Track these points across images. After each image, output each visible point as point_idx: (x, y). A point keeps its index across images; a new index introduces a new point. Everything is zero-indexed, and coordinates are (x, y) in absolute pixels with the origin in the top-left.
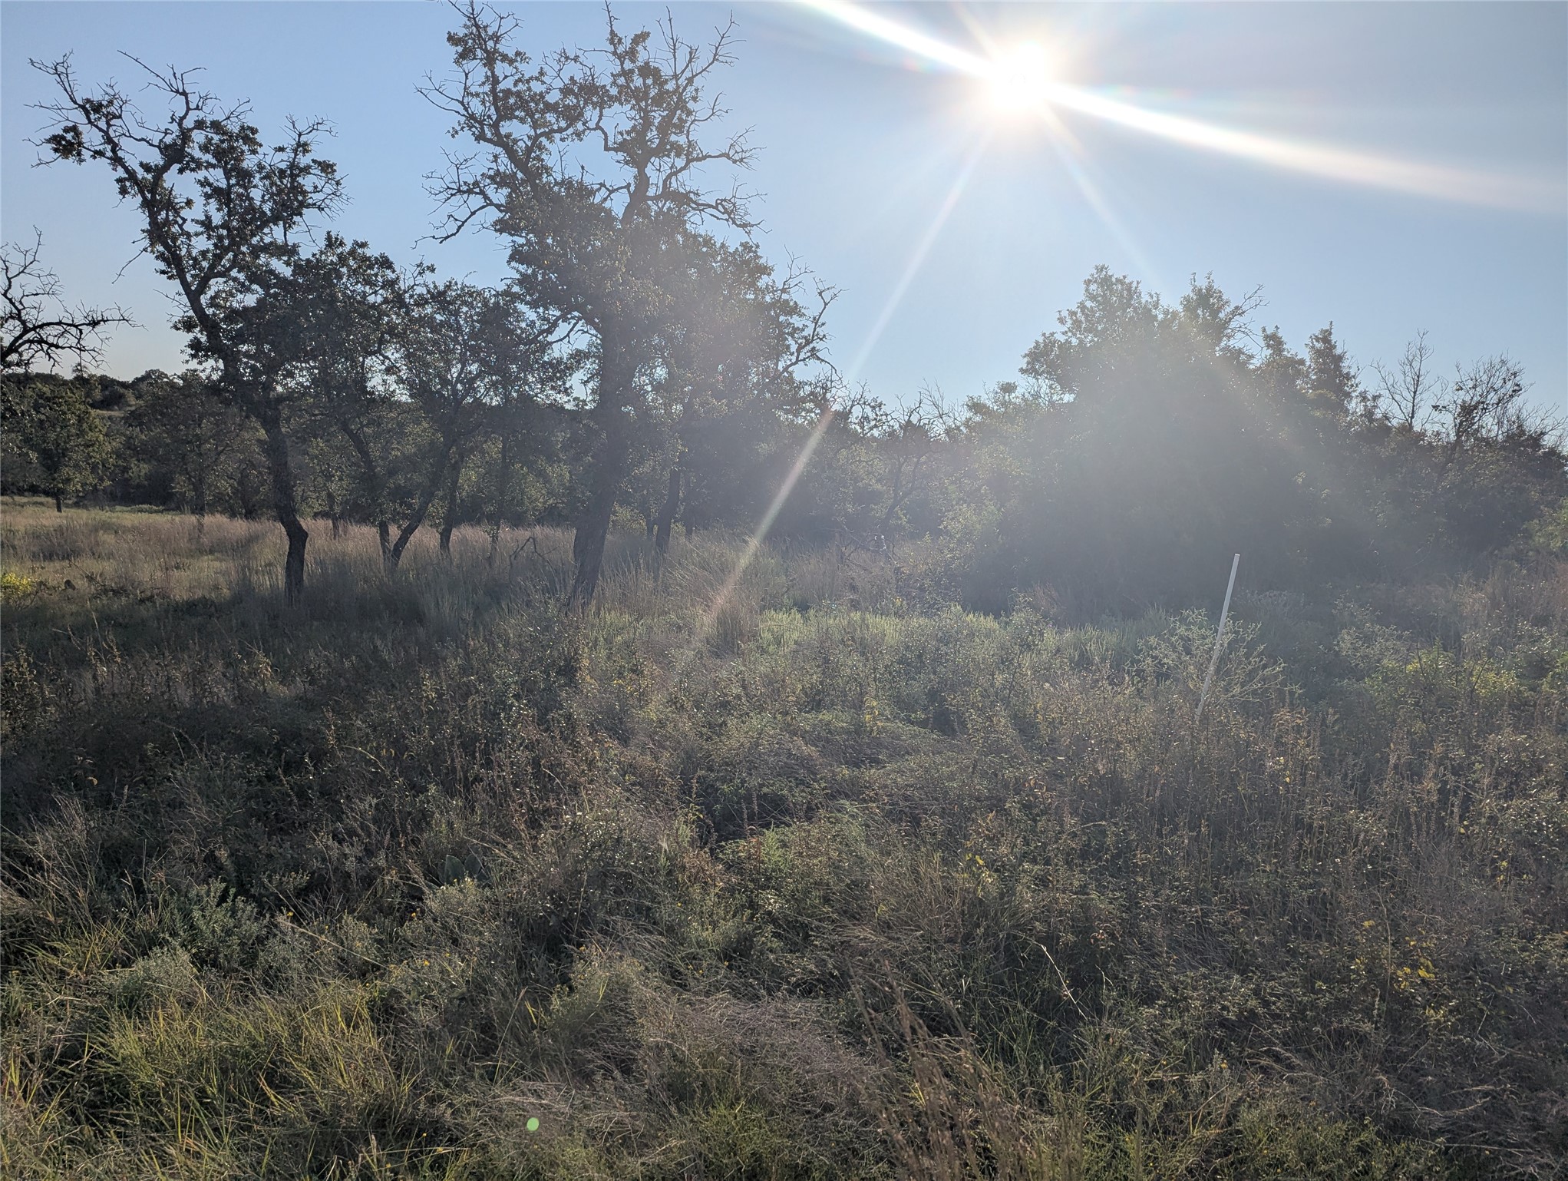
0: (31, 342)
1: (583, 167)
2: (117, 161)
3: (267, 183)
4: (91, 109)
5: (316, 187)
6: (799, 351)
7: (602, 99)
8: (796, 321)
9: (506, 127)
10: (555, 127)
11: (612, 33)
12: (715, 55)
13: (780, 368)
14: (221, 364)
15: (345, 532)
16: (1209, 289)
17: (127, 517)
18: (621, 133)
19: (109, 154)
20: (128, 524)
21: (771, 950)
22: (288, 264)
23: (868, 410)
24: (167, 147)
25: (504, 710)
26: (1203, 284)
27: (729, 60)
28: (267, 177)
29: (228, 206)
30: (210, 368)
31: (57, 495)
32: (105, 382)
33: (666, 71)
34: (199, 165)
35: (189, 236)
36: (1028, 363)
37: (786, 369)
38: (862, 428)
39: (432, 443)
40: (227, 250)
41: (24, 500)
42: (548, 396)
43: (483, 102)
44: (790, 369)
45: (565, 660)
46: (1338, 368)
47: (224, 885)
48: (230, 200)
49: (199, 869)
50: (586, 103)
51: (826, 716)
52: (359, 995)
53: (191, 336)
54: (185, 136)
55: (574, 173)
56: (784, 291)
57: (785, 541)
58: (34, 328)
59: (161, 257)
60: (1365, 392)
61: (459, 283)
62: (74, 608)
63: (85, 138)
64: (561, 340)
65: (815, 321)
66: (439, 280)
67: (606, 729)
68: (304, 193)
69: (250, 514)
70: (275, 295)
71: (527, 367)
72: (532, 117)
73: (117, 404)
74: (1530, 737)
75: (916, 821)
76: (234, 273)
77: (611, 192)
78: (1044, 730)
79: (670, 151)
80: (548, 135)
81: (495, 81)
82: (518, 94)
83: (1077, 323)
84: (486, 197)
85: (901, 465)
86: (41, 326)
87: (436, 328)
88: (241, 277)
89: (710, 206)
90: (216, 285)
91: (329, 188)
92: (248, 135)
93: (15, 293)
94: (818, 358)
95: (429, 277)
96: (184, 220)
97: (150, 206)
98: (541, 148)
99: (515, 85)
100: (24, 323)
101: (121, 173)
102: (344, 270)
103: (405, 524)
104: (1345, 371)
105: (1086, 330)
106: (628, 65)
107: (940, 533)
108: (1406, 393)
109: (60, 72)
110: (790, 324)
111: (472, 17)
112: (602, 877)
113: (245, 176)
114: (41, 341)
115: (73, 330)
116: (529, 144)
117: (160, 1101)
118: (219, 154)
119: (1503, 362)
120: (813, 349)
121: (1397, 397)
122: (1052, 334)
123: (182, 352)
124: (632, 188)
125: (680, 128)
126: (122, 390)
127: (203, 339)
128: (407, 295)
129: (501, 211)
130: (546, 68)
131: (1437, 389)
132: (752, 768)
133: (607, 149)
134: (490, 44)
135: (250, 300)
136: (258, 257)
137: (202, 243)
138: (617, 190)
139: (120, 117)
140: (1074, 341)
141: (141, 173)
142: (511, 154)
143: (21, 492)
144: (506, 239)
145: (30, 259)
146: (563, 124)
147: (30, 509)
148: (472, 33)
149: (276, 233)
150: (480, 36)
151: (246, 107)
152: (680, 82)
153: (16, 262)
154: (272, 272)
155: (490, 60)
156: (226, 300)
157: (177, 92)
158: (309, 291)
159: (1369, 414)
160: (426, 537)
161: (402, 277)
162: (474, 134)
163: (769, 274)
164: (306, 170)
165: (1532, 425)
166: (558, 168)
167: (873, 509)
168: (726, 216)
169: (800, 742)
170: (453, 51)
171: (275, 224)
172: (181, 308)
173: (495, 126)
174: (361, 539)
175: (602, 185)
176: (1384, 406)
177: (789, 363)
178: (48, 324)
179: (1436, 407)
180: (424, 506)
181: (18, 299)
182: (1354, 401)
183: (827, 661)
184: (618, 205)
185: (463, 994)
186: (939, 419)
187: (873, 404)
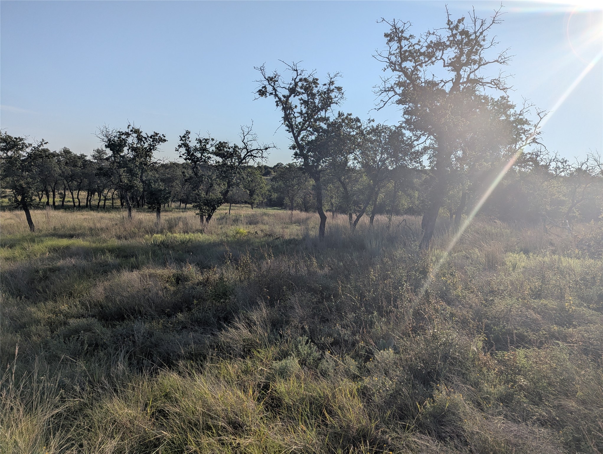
0: (249, 156)
1: (433, 75)
2: (276, 95)
3: (320, 97)
4: (270, 80)
5: (335, 96)
6: (526, 140)
7: (443, 47)
8: (526, 127)
9: (404, 65)
10: (423, 61)
11: (449, 21)
12: (493, 21)
13: (517, 148)
14: (303, 160)
15: (336, 216)
17: (271, 211)
18: (450, 59)
19: (274, 93)
20: (271, 213)
21: (525, 403)
22: (325, 124)
23: (559, 164)
24: (291, 89)
25: (400, 286)
27: (499, 22)
28: (320, 95)
29: (307, 106)
30: (300, 162)
31: (252, 204)
32: (266, 167)
33: (471, 31)
34: (300, 93)
35: (295, 118)
37: (520, 148)
38: (556, 172)
39: (369, 184)
40: (306, 121)
41: (243, 205)
42: (413, 165)
43: (396, 57)
44: (522, 148)
45: (423, 268)
47: (307, 338)
48: (308, 104)
49: (300, 331)
50: (436, 50)
51: (544, 301)
52: (354, 386)
53: (295, 151)
54: (296, 84)
55: (429, 78)
56: (520, 115)
57: (515, 222)
58: (251, 151)
59: (287, 125)
61: (382, 125)
62: (258, 240)
63: (268, 90)
64: (422, 143)
65: (536, 126)
66: (375, 124)
67: (440, 297)
68: (332, 99)
69: (307, 210)
70: (321, 135)
71: (406, 155)
72: (414, 59)
73: (269, 174)
76: (309, 129)
77: (445, 83)
79: (471, 63)
80: (421, 65)
81: (401, 47)
82: (410, 51)
84: (395, 92)
85: (576, 188)
86: (252, 151)
87: (372, 142)
88: (311, 130)
89: (488, 83)
90: (303, 133)
91: (339, 96)
92: (315, 82)
93: (245, 141)
94: (536, 142)
95: (372, 123)
96: (295, 113)
97: (284, 109)
98: (417, 70)
99: (409, 48)
100: (247, 150)
101: (277, 99)
102: (343, 124)
103: (358, 214)
106: (455, 32)
109: (262, 69)
110: (523, 128)
111: (394, 26)
112: (445, 357)
113: (313, 96)
114: (252, 155)
115: (260, 151)
116: (413, 69)
117: (291, 410)
118: (306, 89)
120: (534, 138)
123: (292, 156)
124: (454, 81)
125: (476, 53)
126: (270, 170)
127: (298, 152)
128: (364, 131)
129: (400, 96)
130: (421, 39)
132: (508, 321)
133: (444, 66)
134: (400, 34)
135: (313, 137)
136: (316, 122)
137: (299, 120)
138: (448, 82)
139: (278, 81)
141: (283, 98)
142: (406, 74)
143: (242, 203)
144: (401, 107)
145: (250, 129)
146: (427, 59)
147: (244, 208)
148: (393, 32)
149: (322, 114)
150: (396, 32)
151: (315, 71)
152: (477, 34)
153: (246, 130)
154: (321, 127)
155: (399, 41)
156: (306, 138)
157: (294, 70)
158: (333, 132)
160: (365, 219)
161: (363, 124)
162: (392, 69)
163: (513, 108)
164: (332, 91)
166: (423, 77)
167: (560, 208)
168: (495, 86)
169: (531, 312)
170: (386, 39)
171: (322, 111)
172: (292, 142)
173: (400, 65)
174: (342, 219)
175: (442, 81)
177: (521, 145)
178: (254, 150)
180: (365, 208)
181: (246, 142)
183: (544, 277)
184: (448, 88)
185: (391, 393)
186: (598, 166)
187: (562, 161)
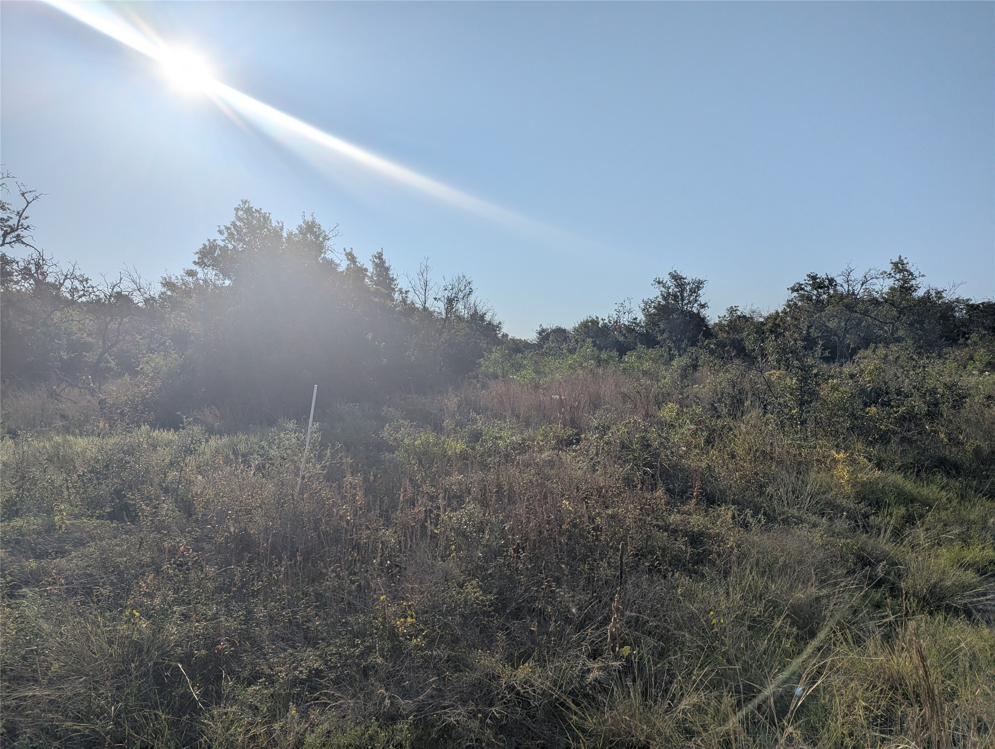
6: (5, 236)
16: (313, 222)
23: (77, 283)
26: (309, 219)
36: (199, 258)
38: (72, 296)
46: (387, 274)
51: (17, 522)
60: (401, 289)
65: (19, 214)
74: (465, 476)
75: (89, 593)
78: (199, 508)
83: (231, 235)
85: (107, 324)
94: (23, 243)
104: (391, 276)
105: (237, 240)
107: (137, 373)
108: (421, 290)
119: (464, 276)
120: (18, 235)
121: (417, 292)
122: (215, 240)
131: (435, 289)
140: (230, 246)
159: (404, 301)
165: (481, 309)
167: (86, 356)
176: (411, 297)
179: (435, 299)
182: (397, 293)
186: (138, 292)
187: (81, 279)
